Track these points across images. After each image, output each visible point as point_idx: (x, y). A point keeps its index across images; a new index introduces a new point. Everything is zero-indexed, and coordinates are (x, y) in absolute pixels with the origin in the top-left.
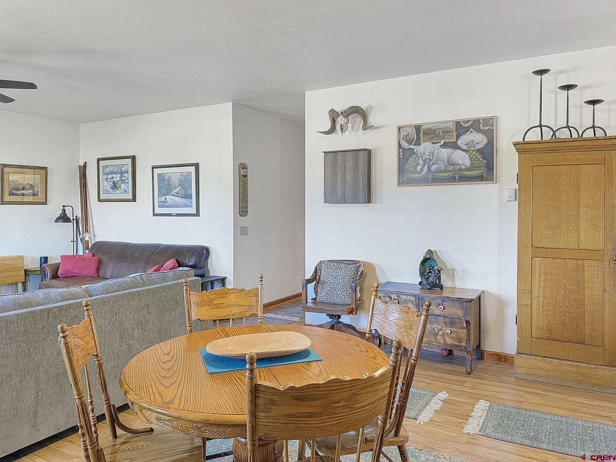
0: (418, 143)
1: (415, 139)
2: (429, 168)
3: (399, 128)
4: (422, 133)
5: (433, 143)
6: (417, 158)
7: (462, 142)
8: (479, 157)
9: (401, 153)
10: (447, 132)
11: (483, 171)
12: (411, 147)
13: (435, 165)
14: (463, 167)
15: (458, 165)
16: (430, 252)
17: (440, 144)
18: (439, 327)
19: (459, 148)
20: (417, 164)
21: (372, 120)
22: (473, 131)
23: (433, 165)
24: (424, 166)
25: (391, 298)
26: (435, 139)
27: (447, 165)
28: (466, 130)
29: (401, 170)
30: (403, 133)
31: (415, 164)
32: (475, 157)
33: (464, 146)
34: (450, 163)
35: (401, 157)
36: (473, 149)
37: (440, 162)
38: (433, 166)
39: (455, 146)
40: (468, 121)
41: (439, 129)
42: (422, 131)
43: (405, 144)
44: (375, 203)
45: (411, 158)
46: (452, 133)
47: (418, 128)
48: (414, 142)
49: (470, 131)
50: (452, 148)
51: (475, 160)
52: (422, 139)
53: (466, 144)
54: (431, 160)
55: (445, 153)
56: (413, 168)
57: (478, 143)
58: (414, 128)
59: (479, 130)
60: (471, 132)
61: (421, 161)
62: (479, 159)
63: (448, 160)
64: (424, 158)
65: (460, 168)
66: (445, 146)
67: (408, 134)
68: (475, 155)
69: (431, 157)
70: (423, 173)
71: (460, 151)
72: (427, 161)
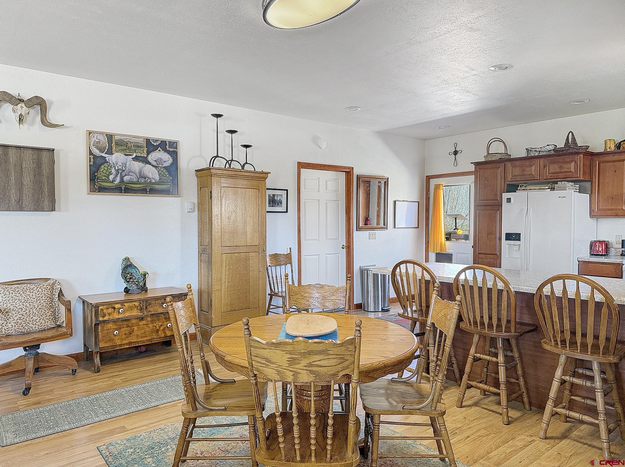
0: (110, 152)
1: (107, 148)
2: (122, 178)
3: (90, 133)
4: (114, 143)
5: (126, 155)
6: (109, 167)
7: (153, 157)
8: (166, 173)
9: (92, 160)
10: (138, 146)
11: (169, 186)
12: (103, 155)
13: (127, 176)
14: (153, 181)
15: (149, 178)
17: (132, 157)
19: (150, 164)
20: (110, 173)
22: (161, 150)
23: (125, 176)
24: (117, 175)
25: (114, 308)
26: (127, 151)
27: (139, 177)
28: (155, 148)
29: (93, 178)
30: (93, 140)
31: (108, 173)
32: (162, 173)
33: (154, 162)
34: (142, 176)
35: (92, 163)
36: (161, 166)
37: (132, 174)
38: (126, 177)
39: (145, 161)
40: (156, 141)
41: (131, 142)
42: (114, 141)
43: (96, 152)
45: (102, 167)
46: (143, 149)
47: (110, 137)
48: (106, 150)
49: (159, 149)
50: (143, 162)
51: (163, 176)
52: (114, 149)
53: (155, 161)
54: (123, 171)
55: (137, 166)
56: (105, 176)
57: (165, 161)
58: (106, 137)
59: (165, 150)
60: (159, 151)
61: (113, 171)
62: (166, 175)
63: (140, 173)
64: (117, 168)
65: (150, 182)
66: (136, 159)
67: (99, 142)
68: (162, 172)
69: (124, 169)
70: (116, 183)
71: (150, 166)
72: (120, 172)
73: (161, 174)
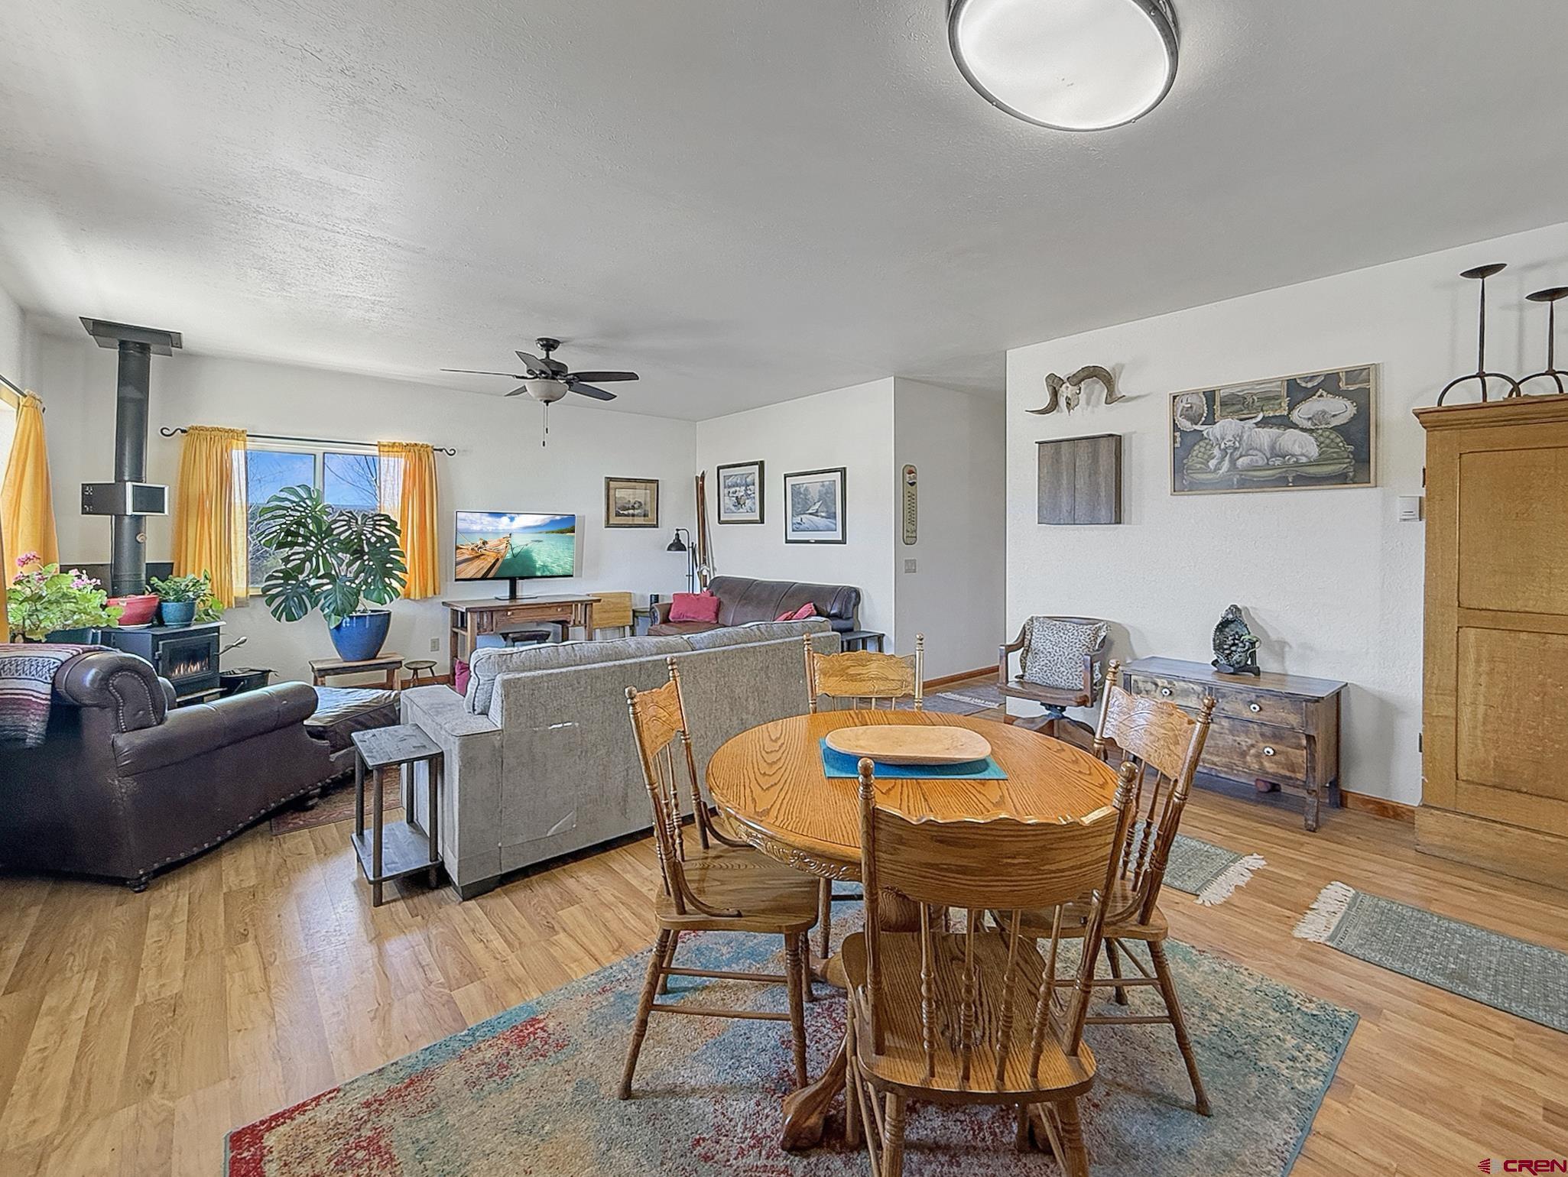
0: (1211, 421)
1: (1205, 415)
2: (1233, 462)
3: (1175, 398)
4: (1218, 403)
5: (1241, 420)
6: (1208, 447)
7: (1302, 413)
8: (1338, 440)
9: (1178, 439)
10: (1268, 399)
11: (1345, 465)
12: (1198, 427)
13: (1243, 458)
14: (1304, 460)
15: (1293, 455)
16: (1235, 609)
17: (1254, 421)
18: (1250, 742)
19: (1295, 426)
20: (1209, 456)
21: (1122, 387)
22: (1325, 394)
23: (1240, 457)
24: (1223, 459)
25: (1156, 685)
26: (1245, 412)
27: (1269, 456)
28: (1310, 393)
29: (1179, 467)
30: (1180, 407)
31: (1206, 457)
32: (1328, 441)
33: (1305, 422)
34: (1276, 452)
35: (1178, 445)
36: (1323, 426)
37: (1255, 452)
38: (1241, 460)
39: (1286, 423)
40: (1313, 378)
41: (1252, 395)
42: (1218, 400)
43: (1186, 425)
44: (1130, 523)
45: (1197, 447)
46: (1279, 401)
47: (1210, 396)
48: (1203, 419)
49: (1319, 394)
50: (1279, 426)
51: (1327, 446)
52: (1218, 414)
53: (1309, 419)
54: (1236, 449)
55: (1266, 435)
56: (1202, 463)
57: (1334, 416)
58: (1203, 396)
59: (1337, 392)
60: (1321, 396)
61: (1216, 452)
62: (1338, 444)
63: (1273, 448)
64: (1223, 446)
65: (1296, 462)
66: (1265, 423)
67: (1191, 407)
68: (1328, 437)
69: (1237, 444)
70: (1221, 472)
71: (1297, 431)
72: (1229, 451)
73: (1322, 443)
